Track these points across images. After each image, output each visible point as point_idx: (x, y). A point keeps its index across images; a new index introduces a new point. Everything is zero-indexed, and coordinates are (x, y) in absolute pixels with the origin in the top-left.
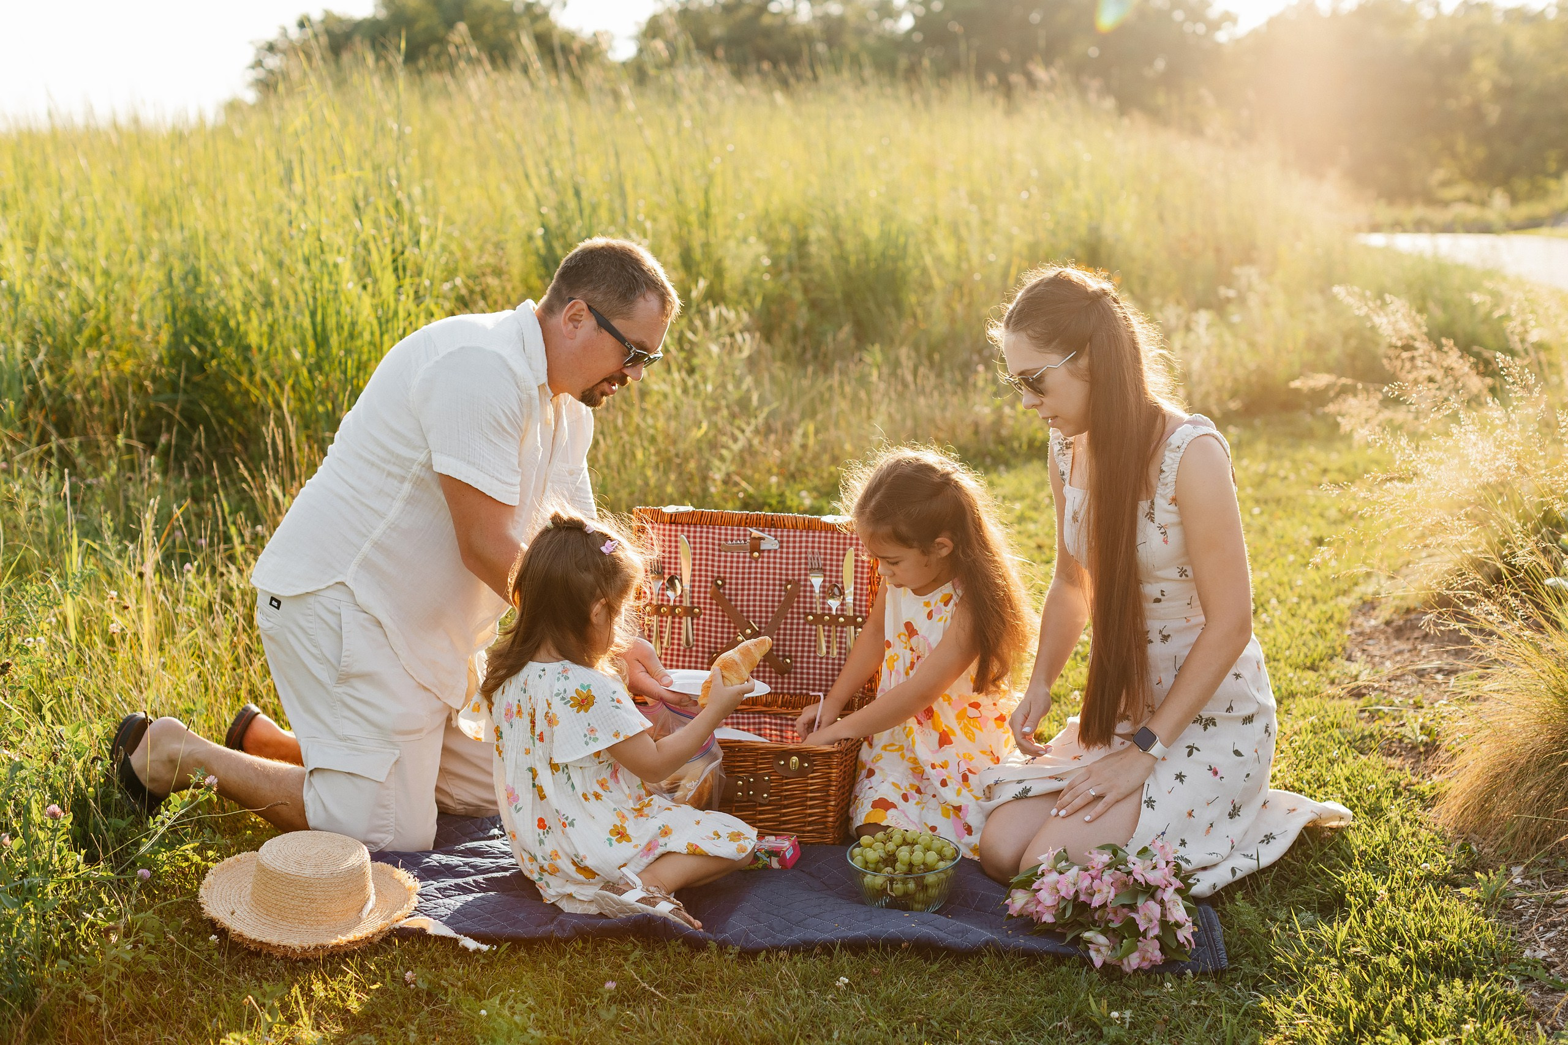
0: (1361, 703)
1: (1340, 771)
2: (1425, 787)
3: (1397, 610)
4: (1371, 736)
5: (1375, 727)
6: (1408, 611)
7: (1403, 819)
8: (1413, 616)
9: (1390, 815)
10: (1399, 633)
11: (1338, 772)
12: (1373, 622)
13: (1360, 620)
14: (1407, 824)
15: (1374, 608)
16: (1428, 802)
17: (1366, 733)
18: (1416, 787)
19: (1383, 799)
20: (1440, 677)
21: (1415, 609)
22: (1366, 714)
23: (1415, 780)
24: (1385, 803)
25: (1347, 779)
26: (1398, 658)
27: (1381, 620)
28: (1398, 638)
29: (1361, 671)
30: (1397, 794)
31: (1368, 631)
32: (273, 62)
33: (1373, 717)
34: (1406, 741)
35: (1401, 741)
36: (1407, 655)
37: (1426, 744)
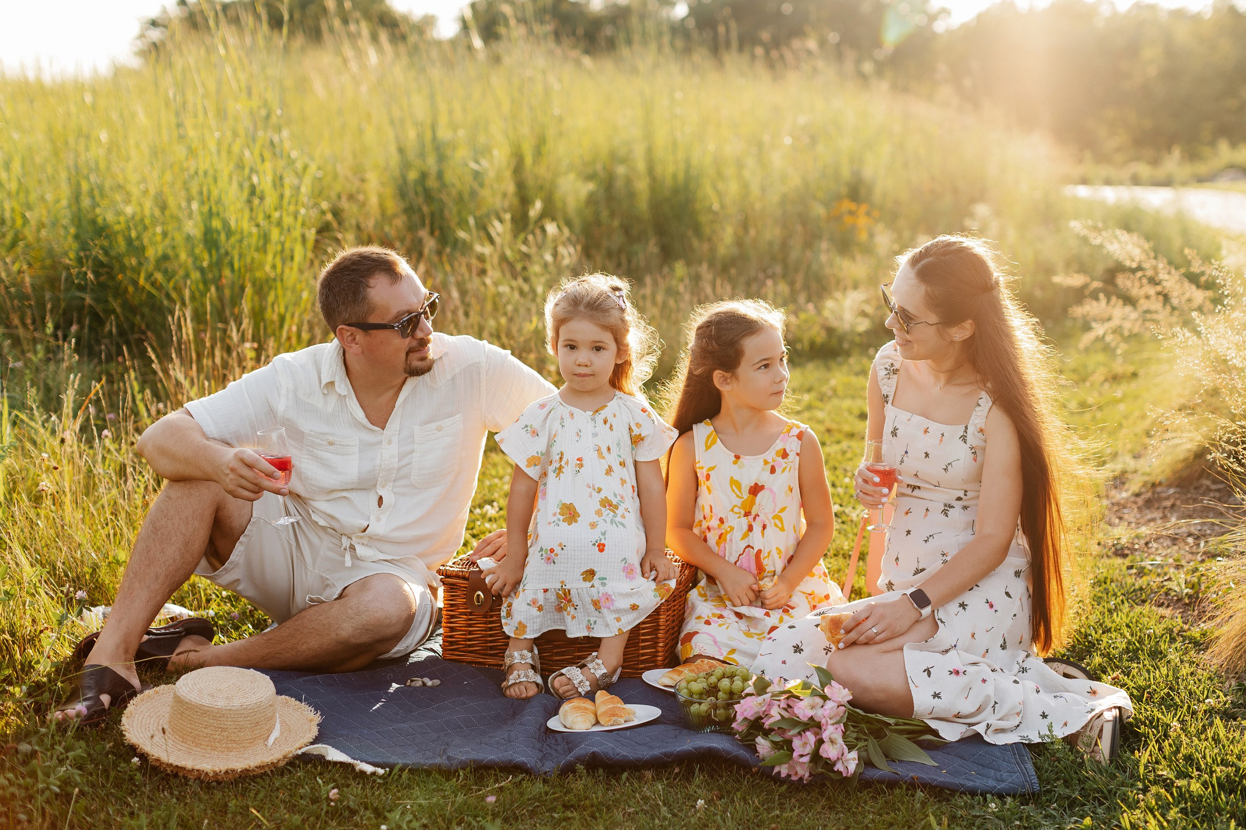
0: (1127, 562)
1: (1120, 619)
2: (1196, 632)
3: (1145, 484)
4: (1141, 589)
5: (1142, 582)
6: (1154, 485)
7: (1182, 661)
8: (1159, 489)
9: (1170, 657)
10: (1149, 504)
11: (1118, 620)
12: (1124, 495)
13: (1113, 493)
14: (1187, 665)
15: (1123, 483)
16: (1200, 645)
17: (1137, 587)
18: (1188, 633)
19: (1161, 644)
20: (1190, 540)
21: (1160, 484)
22: (1134, 571)
23: (1186, 627)
24: (1163, 646)
25: (1128, 626)
26: (1152, 524)
27: (1130, 493)
28: (1148, 508)
29: (1122, 533)
30: (1173, 640)
31: (1122, 502)
32: (155, 35)
33: (1141, 573)
34: (1173, 594)
35: (1167, 594)
36: (1159, 522)
37: (1190, 596)
